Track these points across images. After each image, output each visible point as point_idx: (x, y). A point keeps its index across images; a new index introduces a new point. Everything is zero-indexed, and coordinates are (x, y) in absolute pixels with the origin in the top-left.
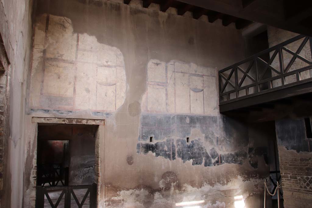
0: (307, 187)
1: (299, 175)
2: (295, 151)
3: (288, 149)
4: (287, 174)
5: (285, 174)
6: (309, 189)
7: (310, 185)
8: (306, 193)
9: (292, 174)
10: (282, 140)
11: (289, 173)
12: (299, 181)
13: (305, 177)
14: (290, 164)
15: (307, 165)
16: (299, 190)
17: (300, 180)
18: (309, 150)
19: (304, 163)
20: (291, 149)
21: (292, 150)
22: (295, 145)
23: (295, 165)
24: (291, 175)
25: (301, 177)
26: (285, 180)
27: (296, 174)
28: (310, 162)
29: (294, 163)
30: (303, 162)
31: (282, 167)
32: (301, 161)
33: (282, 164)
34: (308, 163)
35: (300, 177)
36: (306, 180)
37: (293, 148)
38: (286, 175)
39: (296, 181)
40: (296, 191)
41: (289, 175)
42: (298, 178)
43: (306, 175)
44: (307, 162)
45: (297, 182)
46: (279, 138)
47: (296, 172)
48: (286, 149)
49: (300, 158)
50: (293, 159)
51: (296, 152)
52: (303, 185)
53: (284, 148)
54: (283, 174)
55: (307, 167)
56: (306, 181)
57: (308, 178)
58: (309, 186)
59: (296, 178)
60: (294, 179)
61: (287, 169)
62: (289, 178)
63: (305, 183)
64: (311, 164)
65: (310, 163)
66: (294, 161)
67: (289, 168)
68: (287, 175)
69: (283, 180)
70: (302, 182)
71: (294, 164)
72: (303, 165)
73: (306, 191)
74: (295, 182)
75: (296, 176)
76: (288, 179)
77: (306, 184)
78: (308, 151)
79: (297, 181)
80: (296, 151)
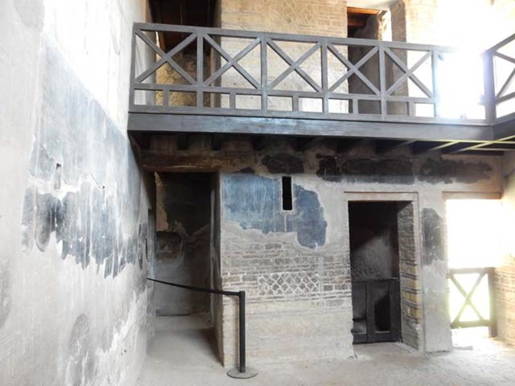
0: (273, 291)
1: (261, 273)
2: (259, 232)
3: (244, 228)
4: (236, 274)
5: (232, 274)
6: (277, 294)
7: (278, 287)
8: (272, 302)
9: (247, 273)
10: (233, 211)
11: (240, 271)
12: (260, 284)
13: (272, 274)
14: (245, 254)
15: (277, 255)
16: (258, 299)
17: (261, 281)
18: (285, 229)
19: (273, 251)
20: (252, 228)
21: (254, 230)
22: (261, 220)
23: (255, 256)
24: (245, 274)
25: (265, 276)
26: (232, 285)
27: (256, 273)
28: (284, 249)
29: (255, 252)
30: (270, 250)
31: (227, 263)
32: (267, 249)
33: (229, 257)
34: (279, 251)
35: (262, 277)
36: (274, 280)
37: (256, 226)
38: (234, 276)
39: (254, 284)
40: (252, 303)
41: (241, 276)
42: (259, 278)
43: (275, 272)
44: (278, 249)
45: (255, 286)
46: (228, 206)
47: (255, 268)
48: (241, 228)
49: (265, 244)
50: (252, 245)
51: (261, 233)
52: (266, 288)
53: (237, 226)
54: (229, 274)
55: (277, 258)
56: (273, 282)
57: (276, 277)
58: (278, 289)
59: (255, 279)
60: (251, 280)
61: (238, 266)
62: (241, 281)
63: (271, 284)
64: (284, 252)
65: (282, 251)
66: (256, 248)
67: (243, 262)
68: (238, 275)
69: (227, 285)
70: (266, 284)
71: (254, 254)
72: (270, 255)
73: (270, 298)
74: (252, 286)
75: (256, 275)
76: (238, 282)
77: (272, 286)
78: (284, 232)
79: (257, 284)
80: (261, 230)
